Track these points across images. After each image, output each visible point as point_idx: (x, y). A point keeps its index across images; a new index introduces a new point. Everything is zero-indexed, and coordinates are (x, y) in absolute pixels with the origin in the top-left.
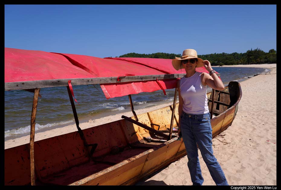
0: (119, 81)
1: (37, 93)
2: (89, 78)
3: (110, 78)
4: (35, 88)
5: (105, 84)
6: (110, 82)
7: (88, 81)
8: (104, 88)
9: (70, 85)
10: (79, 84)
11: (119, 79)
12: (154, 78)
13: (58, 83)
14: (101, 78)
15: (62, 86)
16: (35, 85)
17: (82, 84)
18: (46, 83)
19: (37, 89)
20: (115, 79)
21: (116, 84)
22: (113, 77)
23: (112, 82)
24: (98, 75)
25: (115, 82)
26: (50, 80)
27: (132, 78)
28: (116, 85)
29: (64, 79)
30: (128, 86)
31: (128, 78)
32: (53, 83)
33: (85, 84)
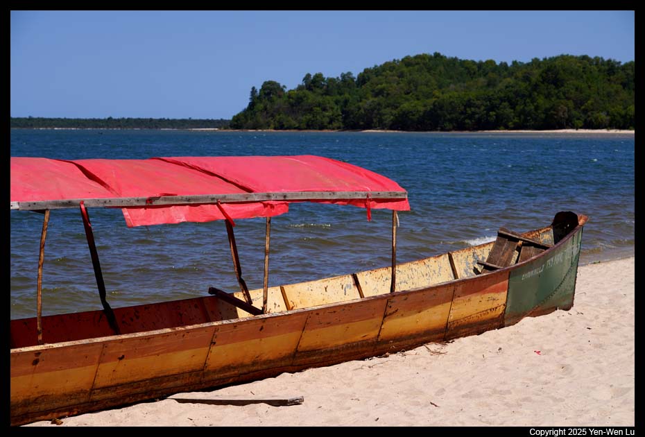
0: (150, 204)
1: (47, 214)
2: (107, 199)
3: (136, 198)
4: (45, 208)
5: (128, 207)
6: (136, 204)
7: (105, 202)
8: (126, 212)
9: (83, 207)
10: (93, 205)
11: (150, 200)
12: (213, 199)
13: (70, 203)
14: (123, 198)
15: (73, 207)
16: (46, 206)
17: (97, 205)
18: (57, 204)
19: (47, 209)
20: (143, 200)
21: (145, 207)
22: (140, 198)
23: (138, 204)
24: (119, 194)
25: (144, 204)
26: (61, 200)
27: (172, 200)
28: (145, 209)
29: (75, 199)
30: (163, 211)
31: (165, 199)
32: (64, 204)
33: (101, 205)
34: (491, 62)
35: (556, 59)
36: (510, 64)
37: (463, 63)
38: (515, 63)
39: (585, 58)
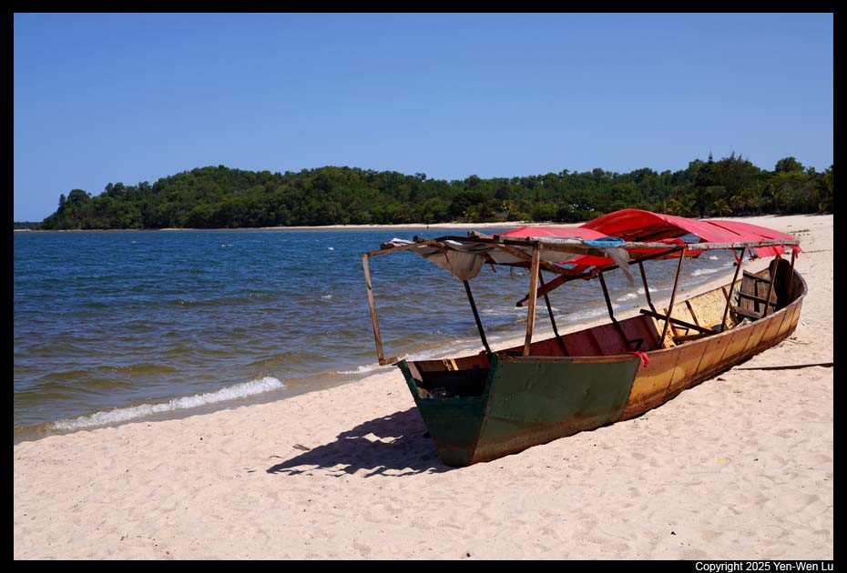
34: (267, 172)
35: (322, 169)
36: (283, 174)
37: (243, 173)
38: (287, 173)
39: (346, 168)
